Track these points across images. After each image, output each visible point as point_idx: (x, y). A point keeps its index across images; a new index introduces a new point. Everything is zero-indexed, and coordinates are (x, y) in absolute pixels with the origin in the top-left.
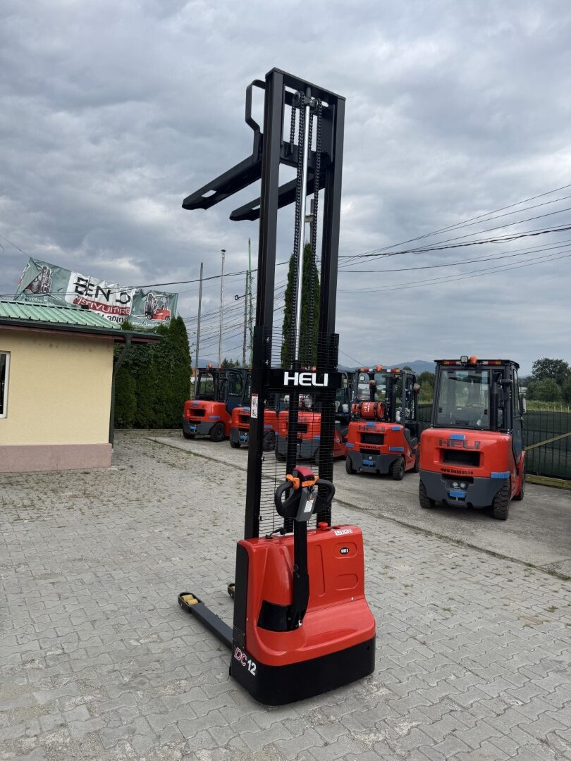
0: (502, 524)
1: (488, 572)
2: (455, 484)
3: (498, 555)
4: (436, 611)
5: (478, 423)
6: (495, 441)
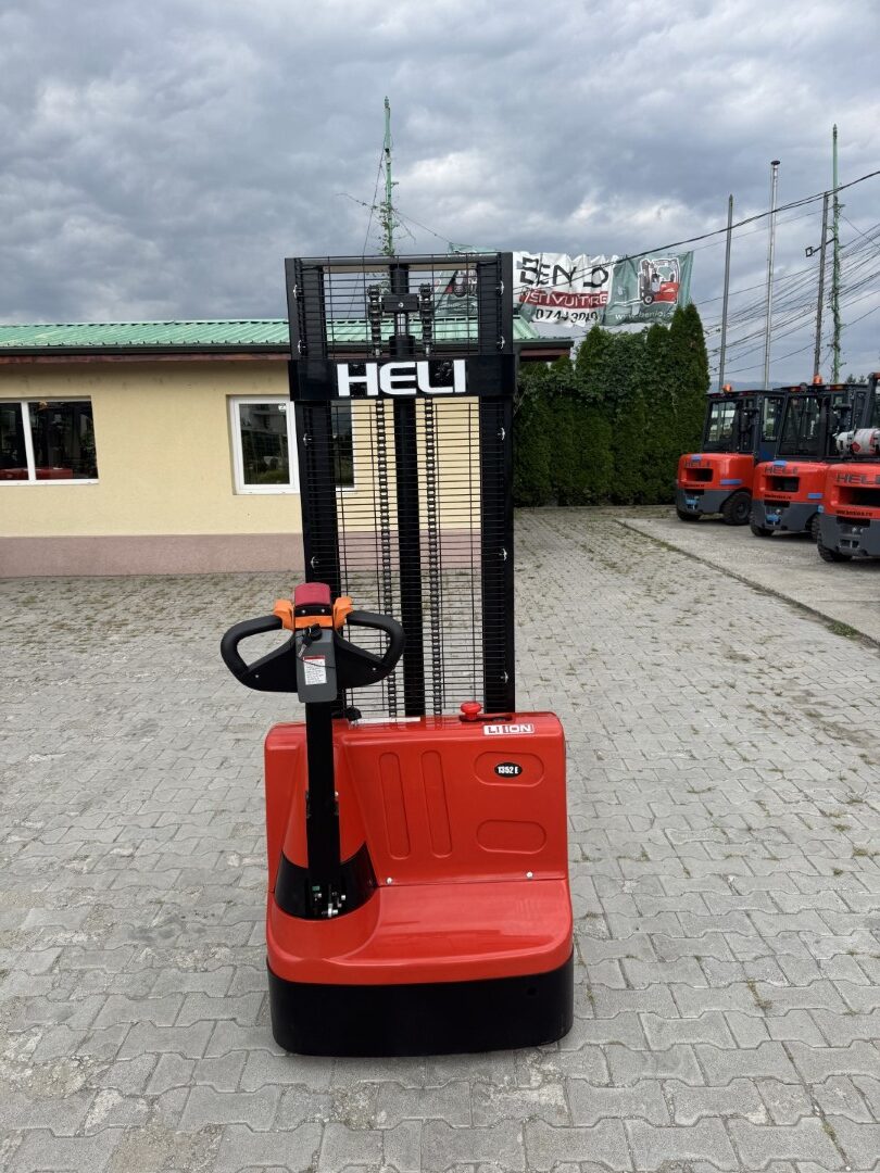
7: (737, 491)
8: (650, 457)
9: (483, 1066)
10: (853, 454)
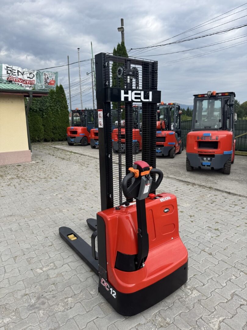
0: (228, 176)
1: (231, 204)
2: (205, 159)
3: (232, 193)
4: (211, 231)
5: (216, 127)
6: (226, 135)
7: (84, 137)
9: (176, 294)
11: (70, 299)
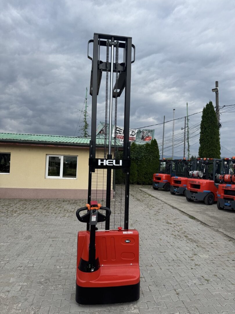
4: (200, 279)
7: (167, 183)
8: (146, 173)
9: (122, 306)
10: (193, 176)
11: (60, 286)
